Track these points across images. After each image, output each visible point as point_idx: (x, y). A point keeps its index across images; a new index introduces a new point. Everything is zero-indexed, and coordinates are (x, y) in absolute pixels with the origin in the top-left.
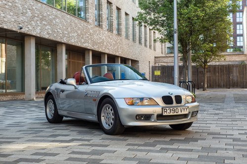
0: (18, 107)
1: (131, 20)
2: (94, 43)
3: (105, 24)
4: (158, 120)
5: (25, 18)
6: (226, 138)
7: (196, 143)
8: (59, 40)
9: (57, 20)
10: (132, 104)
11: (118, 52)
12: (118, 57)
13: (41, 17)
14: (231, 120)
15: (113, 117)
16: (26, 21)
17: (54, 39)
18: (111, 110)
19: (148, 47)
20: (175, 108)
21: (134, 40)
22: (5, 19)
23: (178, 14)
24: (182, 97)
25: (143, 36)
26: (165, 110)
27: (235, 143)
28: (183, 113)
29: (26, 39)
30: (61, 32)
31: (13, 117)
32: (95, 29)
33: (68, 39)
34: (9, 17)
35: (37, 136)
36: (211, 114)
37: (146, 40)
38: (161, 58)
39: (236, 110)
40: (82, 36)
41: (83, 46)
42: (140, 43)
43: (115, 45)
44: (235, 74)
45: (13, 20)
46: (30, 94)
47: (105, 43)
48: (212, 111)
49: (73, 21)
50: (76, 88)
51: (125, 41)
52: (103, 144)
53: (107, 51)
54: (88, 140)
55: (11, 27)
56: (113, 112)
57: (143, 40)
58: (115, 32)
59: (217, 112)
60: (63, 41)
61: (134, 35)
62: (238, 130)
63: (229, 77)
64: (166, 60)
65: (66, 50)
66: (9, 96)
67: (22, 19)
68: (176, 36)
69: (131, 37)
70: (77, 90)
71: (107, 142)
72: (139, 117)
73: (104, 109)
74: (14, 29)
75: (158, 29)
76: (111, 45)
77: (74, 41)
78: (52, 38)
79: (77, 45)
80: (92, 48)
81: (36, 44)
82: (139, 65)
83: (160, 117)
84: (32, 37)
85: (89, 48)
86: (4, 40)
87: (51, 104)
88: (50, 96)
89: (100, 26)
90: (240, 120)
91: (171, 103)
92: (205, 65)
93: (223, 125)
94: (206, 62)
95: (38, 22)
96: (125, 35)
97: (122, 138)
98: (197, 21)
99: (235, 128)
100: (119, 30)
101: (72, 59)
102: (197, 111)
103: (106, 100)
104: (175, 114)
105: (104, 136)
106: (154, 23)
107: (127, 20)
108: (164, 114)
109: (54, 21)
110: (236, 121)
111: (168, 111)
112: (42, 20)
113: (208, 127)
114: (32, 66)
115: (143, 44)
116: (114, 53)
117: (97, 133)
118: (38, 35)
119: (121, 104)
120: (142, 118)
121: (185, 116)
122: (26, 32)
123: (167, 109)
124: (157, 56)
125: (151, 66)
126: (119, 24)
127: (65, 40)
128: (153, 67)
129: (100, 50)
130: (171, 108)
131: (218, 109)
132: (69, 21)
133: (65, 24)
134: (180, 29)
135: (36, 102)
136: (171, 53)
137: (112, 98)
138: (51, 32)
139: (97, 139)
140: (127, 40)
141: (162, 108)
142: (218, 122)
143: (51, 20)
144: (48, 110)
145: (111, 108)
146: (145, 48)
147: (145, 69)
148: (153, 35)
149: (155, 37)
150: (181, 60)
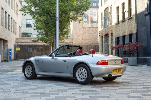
1: (5, 13)
19: (13, 32)
25: (10, 25)
37: (12, 27)
61: (6, 23)
69: (4, 25)
82: (8, 43)
96: (1, 23)
107: (2, 12)
115: (10, 30)
124: (17, 38)
125: (14, 44)
128: (15, 45)
140: (2, 26)
146: (11, 33)
147: (11, 46)
148: (15, 25)
149: (16, 26)
150: (33, 41)
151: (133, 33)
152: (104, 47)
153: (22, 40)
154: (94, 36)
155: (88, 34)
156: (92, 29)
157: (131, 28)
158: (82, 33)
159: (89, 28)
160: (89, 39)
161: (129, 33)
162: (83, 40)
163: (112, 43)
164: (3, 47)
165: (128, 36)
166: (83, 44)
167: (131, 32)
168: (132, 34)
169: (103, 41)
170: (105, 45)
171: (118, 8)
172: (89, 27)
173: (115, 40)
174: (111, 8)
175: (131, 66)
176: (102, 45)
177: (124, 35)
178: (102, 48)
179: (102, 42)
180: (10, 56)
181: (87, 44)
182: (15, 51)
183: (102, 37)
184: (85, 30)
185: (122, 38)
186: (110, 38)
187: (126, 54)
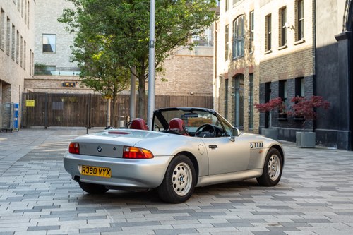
19: (19, 63)
25: (15, 47)
37: (18, 54)
38: (33, 81)
42: (13, 57)
57: (15, 52)
64: (40, 84)
68: (153, 52)
82: (11, 90)
115: (15, 60)
124: (27, 78)
125: (21, 92)
128: (23, 94)
146: (17, 66)
147: (16, 98)
148: (23, 47)
149: (25, 49)
150: (64, 85)
151: (306, 75)
152: (230, 104)
153: (38, 82)
154: (202, 77)
155: (189, 72)
156: (198, 60)
157: (301, 65)
158: (175, 68)
159: (190, 58)
160: (190, 83)
161: (296, 76)
162: (178, 85)
163: (251, 94)
164: (1, 98)
165: (293, 82)
166: (176, 95)
167: (301, 73)
168: (303, 78)
169: (229, 90)
170: (233, 98)
171: (269, 17)
172: (192, 56)
173: (260, 88)
174: (252, 16)
175: (302, 148)
176: (226, 98)
177: (282, 78)
178: (226, 104)
179: (227, 92)
180: (15, 119)
181: (187, 95)
182: (23, 107)
183: (227, 80)
184: (181, 62)
185: (277, 84)
186: (246, 82)
187: (286, 120)
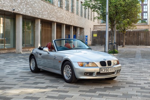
0: (12, 59)
1: (80, 3)
2: (58, 18)
3: (64, 6)
4: (97, 75)
5: (16, 3)
6: (137, 87)
7: (119, 90)
8: (36, 16)
9: (36, 4)
10: (82, 66)
11: (72, 23)
12: (72, 26)
13: (26, 3)
14: (139, 72)
15: (71, 73)
16: (17, 5)
17: (34, 16)
18: (70, 69)
19: (90, 19)
20: (107, 69)
21: (81, 15)
22: (4, 5)
23: (109, 3)
24: (112, 62)
25: (87, 13)
26: (102, 70)
27: (142, 90)
28: (112, 71)
29: (17, 16)
30: (38, 12)
31: (10, 66)
32: (58, 9)
33: (42, 16)
34: (7, 3)
35: (26, 84)
36: (128, 67)
37: (88, 15)
38: (97, 26)
39: (142, 64)
40: (50, 14)
41: (51, 20)
42: (85, 17)
43: (70, 19)
44: (142, 37)
45: (9, 5)
46: (19, 50)
47: (64, 18)
48: (128, 64)
49: (45, 5)
50: (48, 53)
51: (76, 16)
52: (65, 90)
53: (65, 23)
54: (56, 87)
55: (8, 9)
56: (71, 70)
57: (87, 15)
58: (70, 11)
59: (131, 65)
60: (39, 17)
61: (81, 12)
62: (144, 80)
63: (138, 39)
64: (100, 27)
65: (41, 22)
66: (6, 50)
67: (14, 4)
68: (107, 16)
69: (80, 14)
70: (49, 54)
71: (67, 89)
72: (86, 74)
73: (66, 68)
74: (10, 11)
75: (96, 11)
76: (68, 19)
77: (46, 17)
78: (32, 15)
79: (48, 19)
80: (57, 21)
81: (22, 18)
82: (84, 30)
83: (98, 74)
84: (20, 15)
85: (54, 21)
86: (4, 16)
87: (33, 61)
88: (32, 56)
89: (61, 7)
90: (145, 72)
91: (105, 65)
92: (124, 32)
93: (135, 76)
94: (124, 30)
95: (24, 6)
96: (76, 13)
97: (76, 85)
98: (120, 7)
99: (142, 78)
100: (73, 10)
101: (44, 27)
102: (120, 70)
103: (67, 62)
104: (107, 72)
105: (66, 84)
106: (94, 7)
107: (77, 3)
108: (101, 72)
109: (34, 5)
110: (142, 73)
111: (103, 70)
112: (26, 4)
113: (126, 78)
114: (20, 33)
115: (87, 18)
116: (69, 24)
117: (61, 81)
118: (24, 14)
119: (76, 66)
120: (88, 74)
121: (113, 73)
122: (17, 12)
123: (103, 69)
124: (95, 25)
126: (73, 6)
127: (40, 17)
128: (92, 31)
129: (61, 22)
130: (105, 69)
131: (132, 63)
132: (43, 5)
133: (40, 7)
134: (110, 12)
135: (23, 55)
136: (104, 23)
137: (70, 62)
138: (32, 12)
139: (61, 86)
140: (77, 16)
141: (100, 69)
142: (132, 74)
143: (32, 5)
144: (31, 65)
145: (69, 67)
146: (88, 20)
147: (87, 33)
164: (79, 34)
180: (86, 42)
